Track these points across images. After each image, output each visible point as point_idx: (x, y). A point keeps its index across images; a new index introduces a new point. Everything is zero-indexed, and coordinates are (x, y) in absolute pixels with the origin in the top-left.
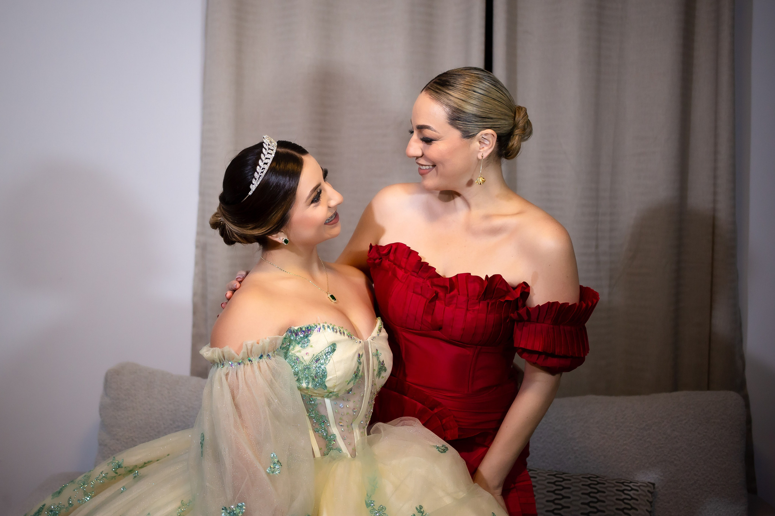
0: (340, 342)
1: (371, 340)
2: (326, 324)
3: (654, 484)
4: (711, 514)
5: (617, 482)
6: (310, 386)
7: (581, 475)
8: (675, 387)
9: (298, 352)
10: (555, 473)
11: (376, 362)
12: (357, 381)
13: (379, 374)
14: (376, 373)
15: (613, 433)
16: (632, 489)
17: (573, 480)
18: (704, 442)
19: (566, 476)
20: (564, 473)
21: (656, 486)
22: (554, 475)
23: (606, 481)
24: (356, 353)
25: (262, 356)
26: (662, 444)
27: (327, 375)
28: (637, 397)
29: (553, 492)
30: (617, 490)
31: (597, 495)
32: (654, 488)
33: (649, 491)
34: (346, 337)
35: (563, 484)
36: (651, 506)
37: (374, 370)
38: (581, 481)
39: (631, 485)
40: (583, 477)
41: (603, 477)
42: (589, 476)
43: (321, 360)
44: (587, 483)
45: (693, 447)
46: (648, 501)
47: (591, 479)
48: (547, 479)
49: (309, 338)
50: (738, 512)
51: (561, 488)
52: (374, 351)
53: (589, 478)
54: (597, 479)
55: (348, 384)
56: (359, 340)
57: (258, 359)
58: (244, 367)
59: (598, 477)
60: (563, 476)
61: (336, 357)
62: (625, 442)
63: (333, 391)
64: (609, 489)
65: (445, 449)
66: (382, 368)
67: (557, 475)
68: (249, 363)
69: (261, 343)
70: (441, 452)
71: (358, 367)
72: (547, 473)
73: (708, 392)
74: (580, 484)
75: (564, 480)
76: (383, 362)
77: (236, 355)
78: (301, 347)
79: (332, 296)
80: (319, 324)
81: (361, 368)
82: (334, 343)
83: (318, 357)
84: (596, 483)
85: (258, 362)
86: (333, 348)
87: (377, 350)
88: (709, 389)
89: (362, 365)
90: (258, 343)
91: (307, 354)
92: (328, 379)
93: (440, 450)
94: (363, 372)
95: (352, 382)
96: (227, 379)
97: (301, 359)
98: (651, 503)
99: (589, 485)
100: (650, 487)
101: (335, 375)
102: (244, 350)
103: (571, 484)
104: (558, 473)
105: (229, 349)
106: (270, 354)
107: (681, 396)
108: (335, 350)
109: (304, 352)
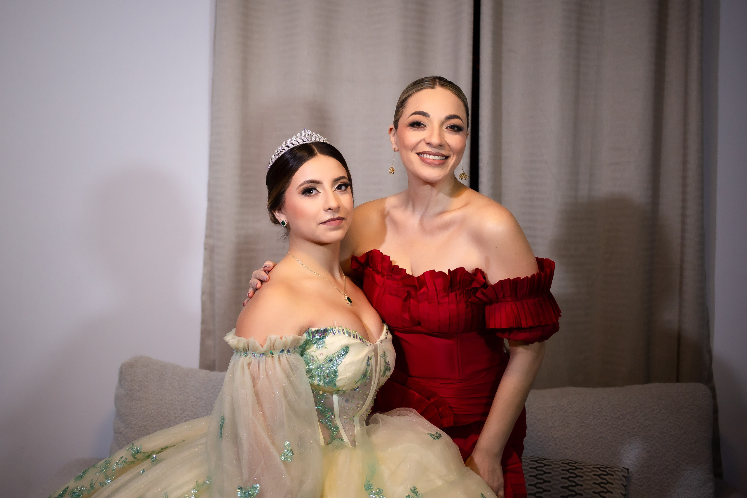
0: (352, 345)
1: (380, 343)
2: (341, 327)
3: (628, 470)
4: (681, 497)
5: (593, 467)
6: (322, 383)
7: (560, 461)
8: (648, 379)
9: (313, 351)
10: (537, 459)
11: (383, 363)
12: (364, 380)
13: (385, 373)
14: (382, 373)
15: (590, 422)
16: (608, 474)
17: (553, 466)
18: (674, 430)
19: (547, 462)
20: (545, 459)
21: (630, 470)
22: (536, 461)
23: (584, 466)
24: (366, 355)
25: (283, 350)
26: (636, 432)
27: (338, 376)
28: (612, 389)
29: (535, 476)
30: (594, 475)
31: (576, 480)
32: (628, 473)
33: (623, 476)
34: (359, 341)
35: (544, 469)
36: (626, 490)
37: (381, 370)
38: (561, 467)
39: (607, 470)
40: (562, 463)
41: (581, 463)
42: (568, 462)
43: (333, 360)
44: (566, 469)
45: (664, 435)
46: (622, 484)
48: (529, 464)
49: (325, 340)
50: (706, 495)
51: (542, 473)
52: (382, 353)
53: (568, 464)
54: (576, 465)
55: (356, 383)
56: (369, 343)
57: (279, 353)
58: (266, 358)
59: (576, 463)
60: (544, 462)
61: (347, 359)
62: (601, 430)
63: (342, 389)
65: (438, 436)
66: (387, 368)
67: (538, 461)
68: (270, 355)
69: (284, 339)
70: (435, 439)
71: (367, 369)
72: (529, 459)
73: (678, 383)
74: (560, 470)
75: (545, 465)
76: (389, 362)
77: (260, 347)
78: (316, 347)
79: (348, 299)
80: (335, 328)
81: (369, 370)
82: (347, 347)
83: (331, 358)
84: (574, 468)
85: (279, 356)
86: (346, 350)
87: (384, 352)
88: (678, 381)
89: (370, 366)
90: (281, 339)
91: (321, 354)
92: (338, 378)
93: (434, 437)
94: (371, 372)
95: (360, 382)
96: (249, 368)
97: (315, 358)
98: (625, 486)
99: (568, 471)
100: (625, 472)
101: (345, 376)
102: (268, 343)
103: (552, 469)
104: (539, 459)
105: (254, 340)
106: (290, 350)
107: (654, 388)
108: (347, 352)
109: (318, 352)
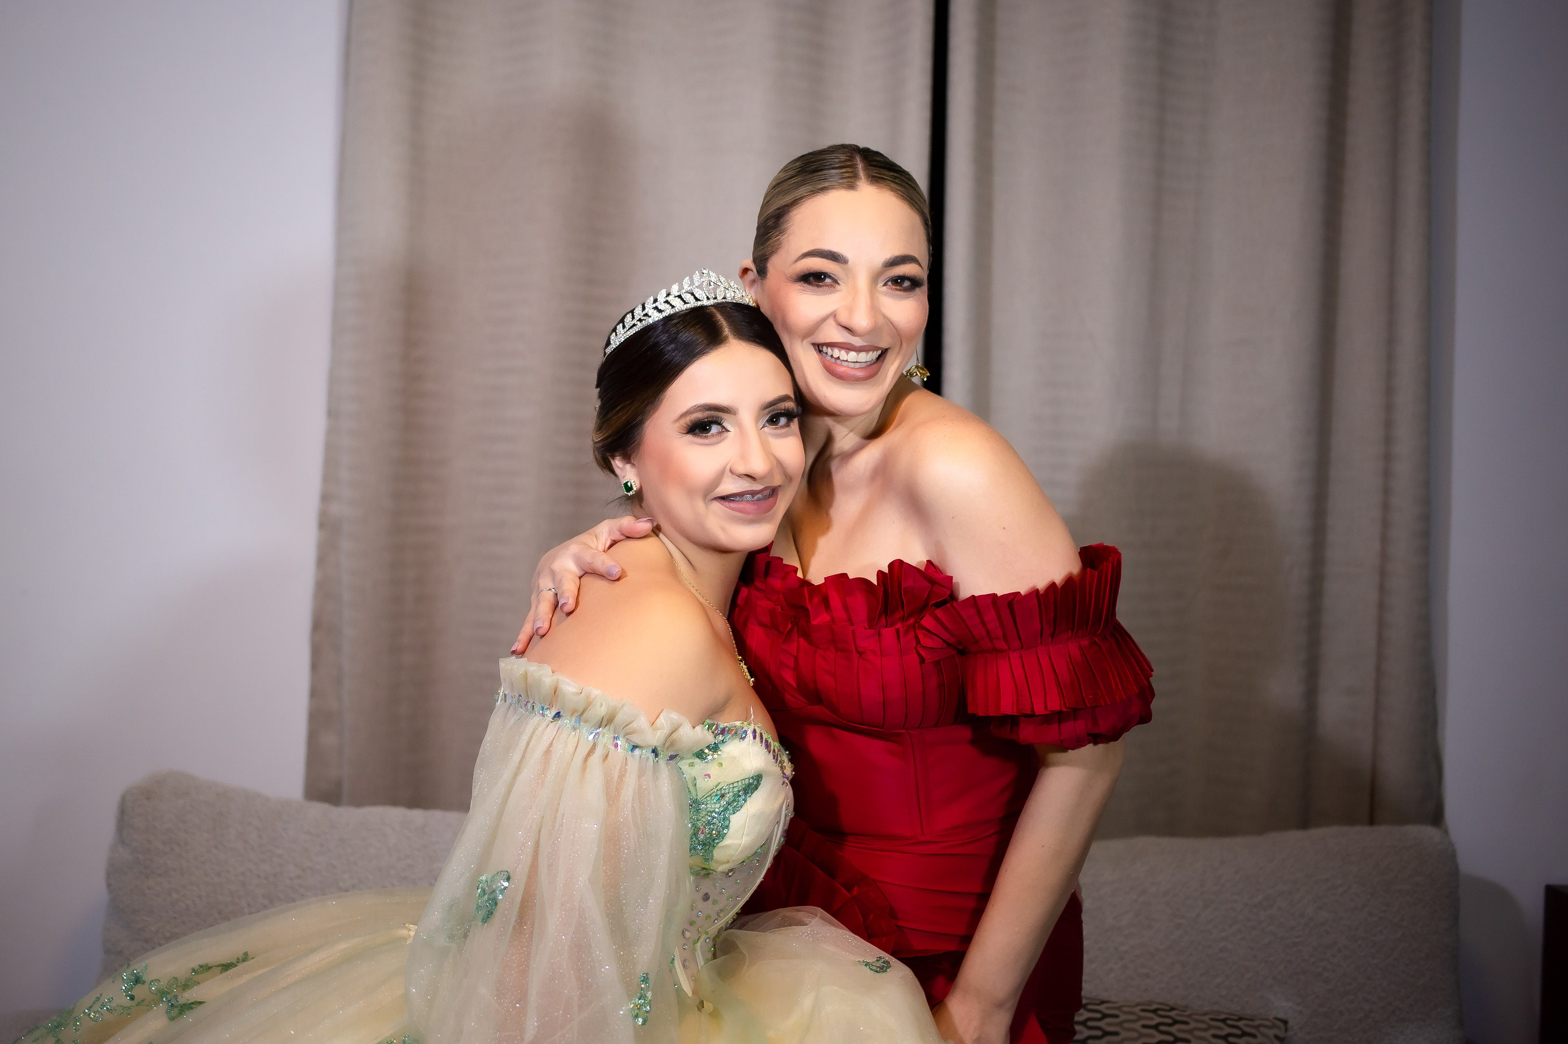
0: (769, 774)
3: (1285, 1022)
5: (1212, 1019)
7: (1138, 1005)
15: (1198, 914)
16: (1244, 1034)
17: (1123, 1017)
18: (1380, 931)
19: (1108, 1008)
20: (1103, 1002)
21: (1291, 1023)
23: (1190, 1016)
26: (1298, 937)
27: (726, 836)
30: (1213, 1035)
32: (1286, 1030)
33: (1276, 1036)
35: (1101, 1024)
38: (1140, 1018)
39: (1241, 1024)
40: (1143, 1010)
41: (1182, 1008)
42: (1154, 1007)
44: (1152, 1023)
45: (1359, 941)
47: (1160, 1013)
53: (1155, 1011)
54: (1173, 1014)
59: (1172, 1009)
60: (1102, 1008)
61: (754, 804)
62: (1223, 933)
64: (1197, 1033)
65: (883, 966)
67: (1089, 1007)
70: (876, 972)
74: (1137, 1026)
75: (1105, 1016)
82: (760, 775)
84: (1169, 1021)
88: (1373, 821)
91: (706, 776)
92: (724, 843)
93: (874, 968)
99: (1156, 1027)
100: (1279, 1028)
101: (739, 842)
103: (1120, 1024)
109: (700, 768)
